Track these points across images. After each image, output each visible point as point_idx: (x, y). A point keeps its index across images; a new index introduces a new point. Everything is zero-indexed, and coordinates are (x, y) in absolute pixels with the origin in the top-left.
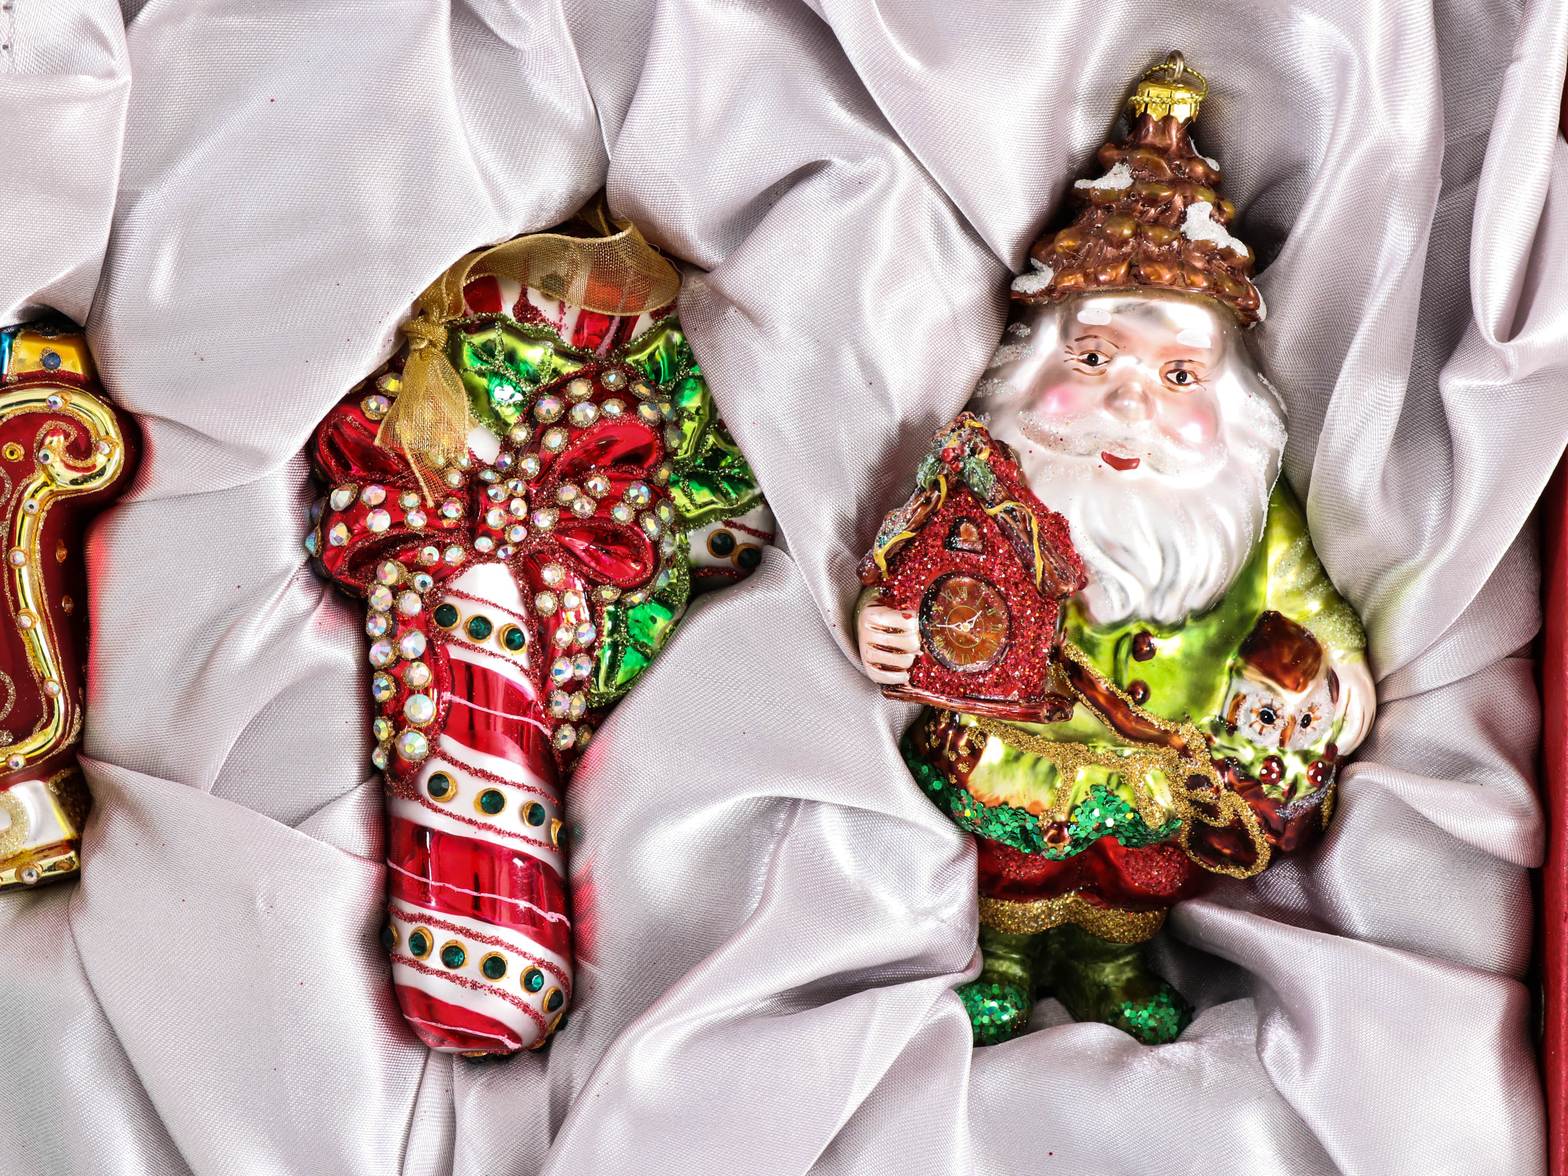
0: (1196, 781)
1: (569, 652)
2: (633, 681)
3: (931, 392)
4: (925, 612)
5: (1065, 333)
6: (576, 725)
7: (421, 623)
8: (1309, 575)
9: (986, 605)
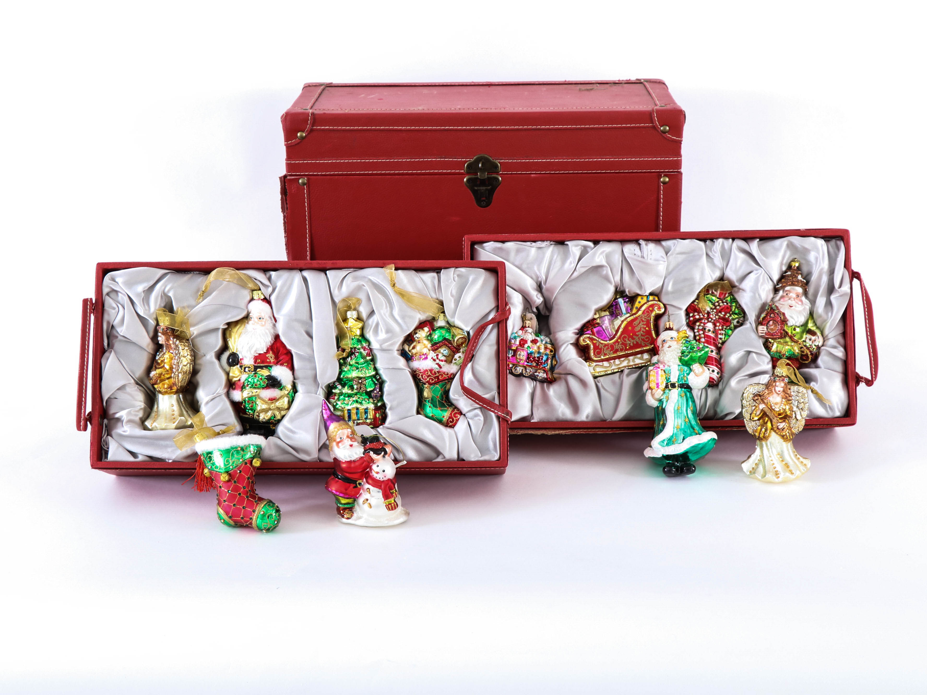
0: (801, 348)
1: (720, 334)
2: (728, 339)
3: (767, 299)
4: (767, 326)
5: (783, 291)
6: (721, 344)
7: (702, 330)
8: (814, 324)
9: (775, 324)
